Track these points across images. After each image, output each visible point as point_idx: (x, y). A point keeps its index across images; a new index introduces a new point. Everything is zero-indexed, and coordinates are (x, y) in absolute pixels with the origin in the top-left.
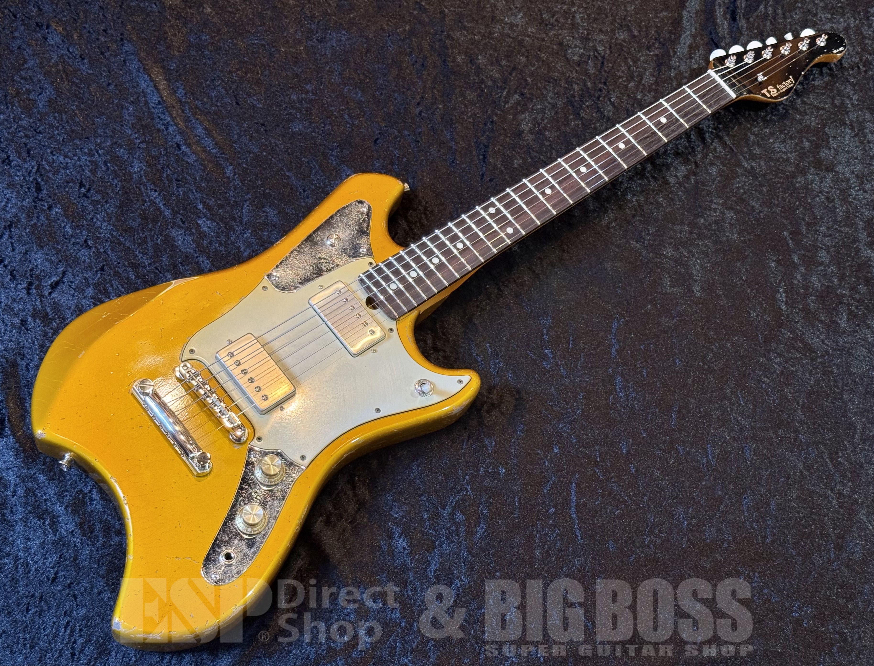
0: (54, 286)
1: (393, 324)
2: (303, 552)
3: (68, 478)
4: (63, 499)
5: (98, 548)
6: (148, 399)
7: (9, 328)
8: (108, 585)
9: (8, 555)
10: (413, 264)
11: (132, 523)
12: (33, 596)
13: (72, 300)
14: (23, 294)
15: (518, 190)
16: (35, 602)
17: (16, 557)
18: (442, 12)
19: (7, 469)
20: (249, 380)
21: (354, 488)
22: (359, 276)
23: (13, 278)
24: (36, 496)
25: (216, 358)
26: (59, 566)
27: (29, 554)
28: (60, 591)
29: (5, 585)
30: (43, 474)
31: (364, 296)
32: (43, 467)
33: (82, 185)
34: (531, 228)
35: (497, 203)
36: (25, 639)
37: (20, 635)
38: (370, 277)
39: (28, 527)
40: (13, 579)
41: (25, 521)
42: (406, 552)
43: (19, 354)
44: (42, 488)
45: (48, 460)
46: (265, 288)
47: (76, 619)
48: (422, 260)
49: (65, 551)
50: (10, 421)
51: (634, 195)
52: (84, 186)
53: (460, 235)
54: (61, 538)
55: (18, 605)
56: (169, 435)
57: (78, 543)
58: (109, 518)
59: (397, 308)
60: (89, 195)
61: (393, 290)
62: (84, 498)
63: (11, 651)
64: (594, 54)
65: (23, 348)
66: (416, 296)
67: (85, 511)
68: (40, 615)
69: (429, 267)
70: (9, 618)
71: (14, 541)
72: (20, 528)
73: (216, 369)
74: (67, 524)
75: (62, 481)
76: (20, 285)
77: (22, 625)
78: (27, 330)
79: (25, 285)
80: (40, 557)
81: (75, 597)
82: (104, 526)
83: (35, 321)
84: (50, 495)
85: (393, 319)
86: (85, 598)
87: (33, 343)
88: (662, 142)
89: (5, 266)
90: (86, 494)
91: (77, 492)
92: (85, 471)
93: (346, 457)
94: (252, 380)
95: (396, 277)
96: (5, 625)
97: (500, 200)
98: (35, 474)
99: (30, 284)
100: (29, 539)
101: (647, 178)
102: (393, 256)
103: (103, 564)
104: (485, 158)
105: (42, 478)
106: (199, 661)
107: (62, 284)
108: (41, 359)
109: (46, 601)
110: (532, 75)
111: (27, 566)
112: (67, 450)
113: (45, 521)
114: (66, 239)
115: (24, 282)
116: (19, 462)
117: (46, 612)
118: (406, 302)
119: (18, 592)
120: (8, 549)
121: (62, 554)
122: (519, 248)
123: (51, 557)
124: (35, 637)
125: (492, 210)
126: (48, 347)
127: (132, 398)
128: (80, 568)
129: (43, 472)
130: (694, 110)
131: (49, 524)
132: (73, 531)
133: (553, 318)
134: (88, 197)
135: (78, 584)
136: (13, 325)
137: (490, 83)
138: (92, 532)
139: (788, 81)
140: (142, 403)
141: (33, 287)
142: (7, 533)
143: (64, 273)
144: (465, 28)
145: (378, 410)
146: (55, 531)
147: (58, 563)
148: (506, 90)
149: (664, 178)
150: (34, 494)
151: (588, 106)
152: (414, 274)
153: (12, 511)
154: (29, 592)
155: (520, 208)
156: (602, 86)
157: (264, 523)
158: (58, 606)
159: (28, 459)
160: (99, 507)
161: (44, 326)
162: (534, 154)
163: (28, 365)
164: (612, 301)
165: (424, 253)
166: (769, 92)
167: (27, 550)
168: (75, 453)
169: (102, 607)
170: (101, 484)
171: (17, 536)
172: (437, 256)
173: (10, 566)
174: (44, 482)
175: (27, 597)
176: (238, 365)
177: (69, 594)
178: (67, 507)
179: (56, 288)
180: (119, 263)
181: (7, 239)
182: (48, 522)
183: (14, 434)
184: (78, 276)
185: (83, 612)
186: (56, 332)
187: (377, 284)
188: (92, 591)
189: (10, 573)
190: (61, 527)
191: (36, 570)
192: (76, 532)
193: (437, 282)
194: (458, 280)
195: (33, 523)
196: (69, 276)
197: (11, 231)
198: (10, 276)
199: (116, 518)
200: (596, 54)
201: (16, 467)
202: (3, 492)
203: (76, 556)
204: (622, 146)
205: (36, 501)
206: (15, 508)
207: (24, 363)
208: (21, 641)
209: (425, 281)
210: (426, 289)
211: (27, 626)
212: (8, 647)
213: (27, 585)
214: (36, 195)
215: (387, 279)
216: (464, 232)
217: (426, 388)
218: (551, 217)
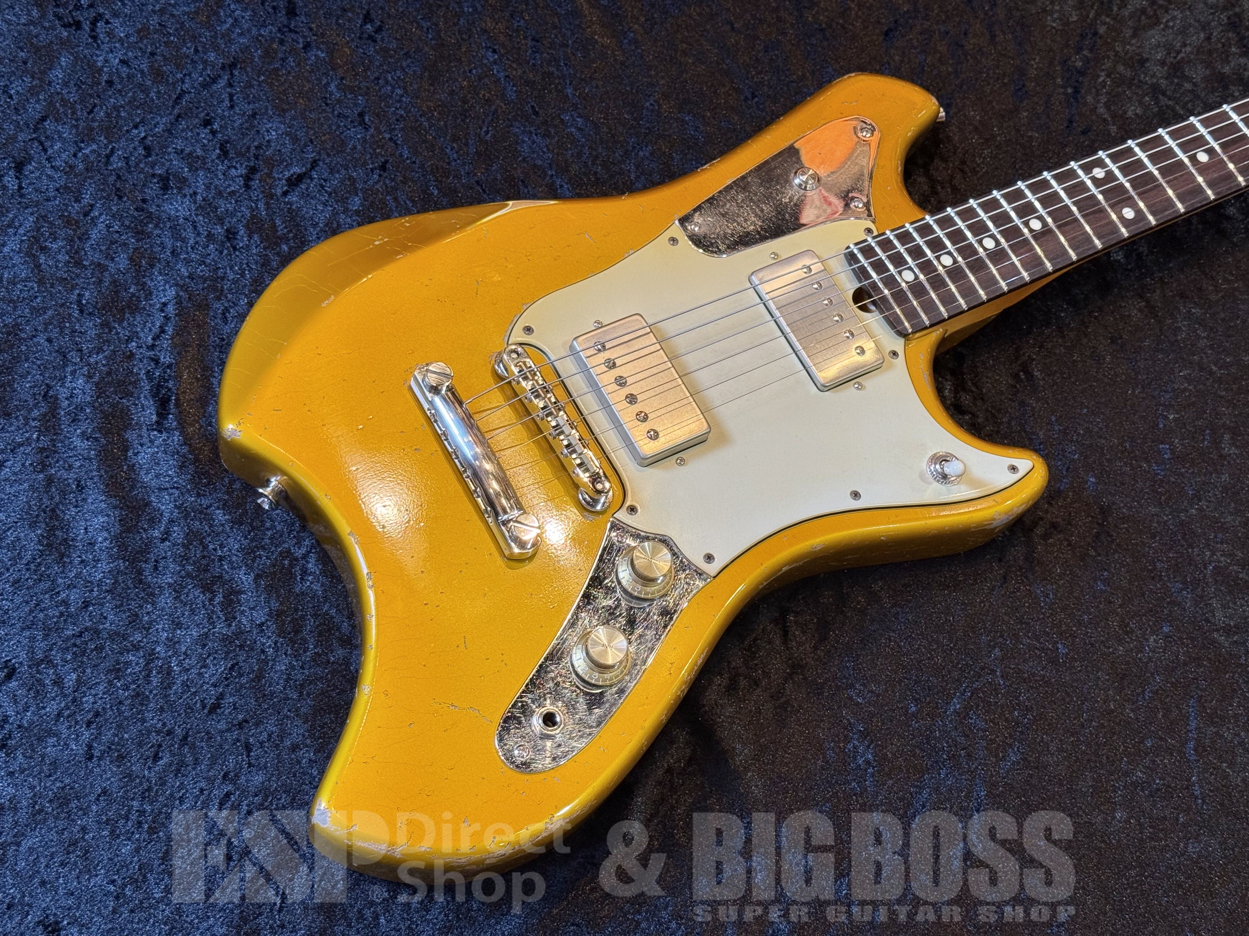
0: (294, 182)
1: (898, 344)
2: (682, 736)
3: (268, 525)
4: (253, 561)
5: (304, 663)
6: (438, 401)
7: (203, 239)
8: (312, 736)
9: (136, 647)
10: (948, 243)
11: (378, 625)
12: (170, 733)
13: (322, 211)
14: (237, 185)
15: (1149, 146)
16: (173, 745)
17: (150, 655)
19: (160, 489)
20: (627, 397)
21: (785, 633)
22: (848, 247)
23: (225, 153)
24: (205, 547)
25: (572, 347)
26: (228, 686)
27: (176, 653)
28: (221, 732)
29: (121, 703)
30: (224, 509)
31: (850, 285)
32: (226, 497)
33: (367, 18)
34: (1168, 215)
35: (1108, 161)
36: (142, 812)
37: (135, 803)
38: (868, 251)
39: (182, 601)
40: (138, 695)
41: (178, 590)
42: (870, 770)
43: (215, 289)
44: (218, 535)
45: (237, 485)
46: (674, 240)
47: (243, 791)
48: (965, 238)
49: (241, 659)
50: (178, 405)
52: (372, 21)
53: (1037, 205)
54: (239, 633)
55: (140, 745)
56: (469, 473)
57: (270, 646)
58: (333, 612)
59: (911, 314)
60: (378, 37)
61: (907, 283)
62: (291, 566)
63: (112, 832)
65: (223, 279)
66: (948, 299)
67: (290, 591)
68: (178, 771)
69: (976, 252)
70: (119, 767)
71: (150, 623)
72: (166, 600)
73: (567, 367)
74: (253, 609)
75: (257, 528)
76: (233, 170)
77: (141, 784)
78: (235, 248)
79: (242, 171)
80: (193, 661)
81: (248, 748)
82: (321, 624)
83: (250, 237)
84: (230, 550)
85: (903, 334)
86: (266, 752)
87: (243, 275)
89: (213, 133)
90: (296, 559)
91: (281, 553)
92: (302, 518)
93: (786, 572)
94: (632, 399)
95: (914, 259)
96: (109, 779)
97: (1114, 158)
98: (208, 507)
99: (253, 170)
100: (179, 625)
102: (912, 223)
103: (308, 695)
104: (1076, 92)
105: (220, 516)
106: (463, 910)
107: (309, 181)
108: (251, 305)
109: (193, 747)
111: (169, 674)
112: (276, 469)
113: (215, 596)
114: (327, 104)
115: (241, 164)
116: (182, 480)
117: (190, 768)
118: (929, 307)
119: (144, 721)
120: (138, 637)
121: (237, 664)
123: (215, 665)
124: (161, 813)
125: (1099, 173)
126: (267, 286)
127: (409, 396)
128: (264, 695)
129: (225, 506)
131: (221, 604)
132: (262, 624)
134: (375, 41)
135: (257, 725)
136: (210, 236)
138: (297, 632)
140: (426, 406)
141: (258, 176)
142: (141, 607)
143: (314, 164)
145: (856, 495)
146: (230, 619)
147: (227, 679)
150: (202, 543)
152: (947, 261)
153: (156, 568)
154: (164, 724)
155: (1150, 177)
157: (625, 667)
158: (213, 761)
159: (200, 479)
160: (316, 587)
161: (265, 248)
163: (226, 310)
165: (969, 227)
167: (172, 643)
168: (290, 478)
169: (295, 775)
170: (327, 547)
171: (159, 616)
172: (992, 237)
173: (137, 669)
174: (223, 525)
175: (158, 732)
176: (610, 368)
177: (238, 740)
178: (258, 577)
179: (297, 185)
180: (414, 162)
181: (224, 88)
182: (219, 598)
183: (182, 427)
184: (338, 172)
185: (258, 779)
186: (286, 260)
187: (879, 267)
188: (282, 741)
189: (134, 682)
190: (243, 612)
191: (184, 683)
192: (268, 627)
193: (988, 282)
194: (1026, 284)
195: (191, 596)
196: (322, 169)
197: (232, 74)
198: (218, 151)
199: (345, 613)
201: (177, 488)
202: (145, 530)
203: (261, 670)
205: (204, 557)
206: (163, 563)
207: (218, 306)
208: (134, 817)
209: (966, 276)
210: (967, 291)
211: (149, 789)
212: (107, 822)
213: (162, 710)
214: (284, 20)
215: (898, 260)
216: (1045, 202)
217: (951, 468)
218: (1205, 203)
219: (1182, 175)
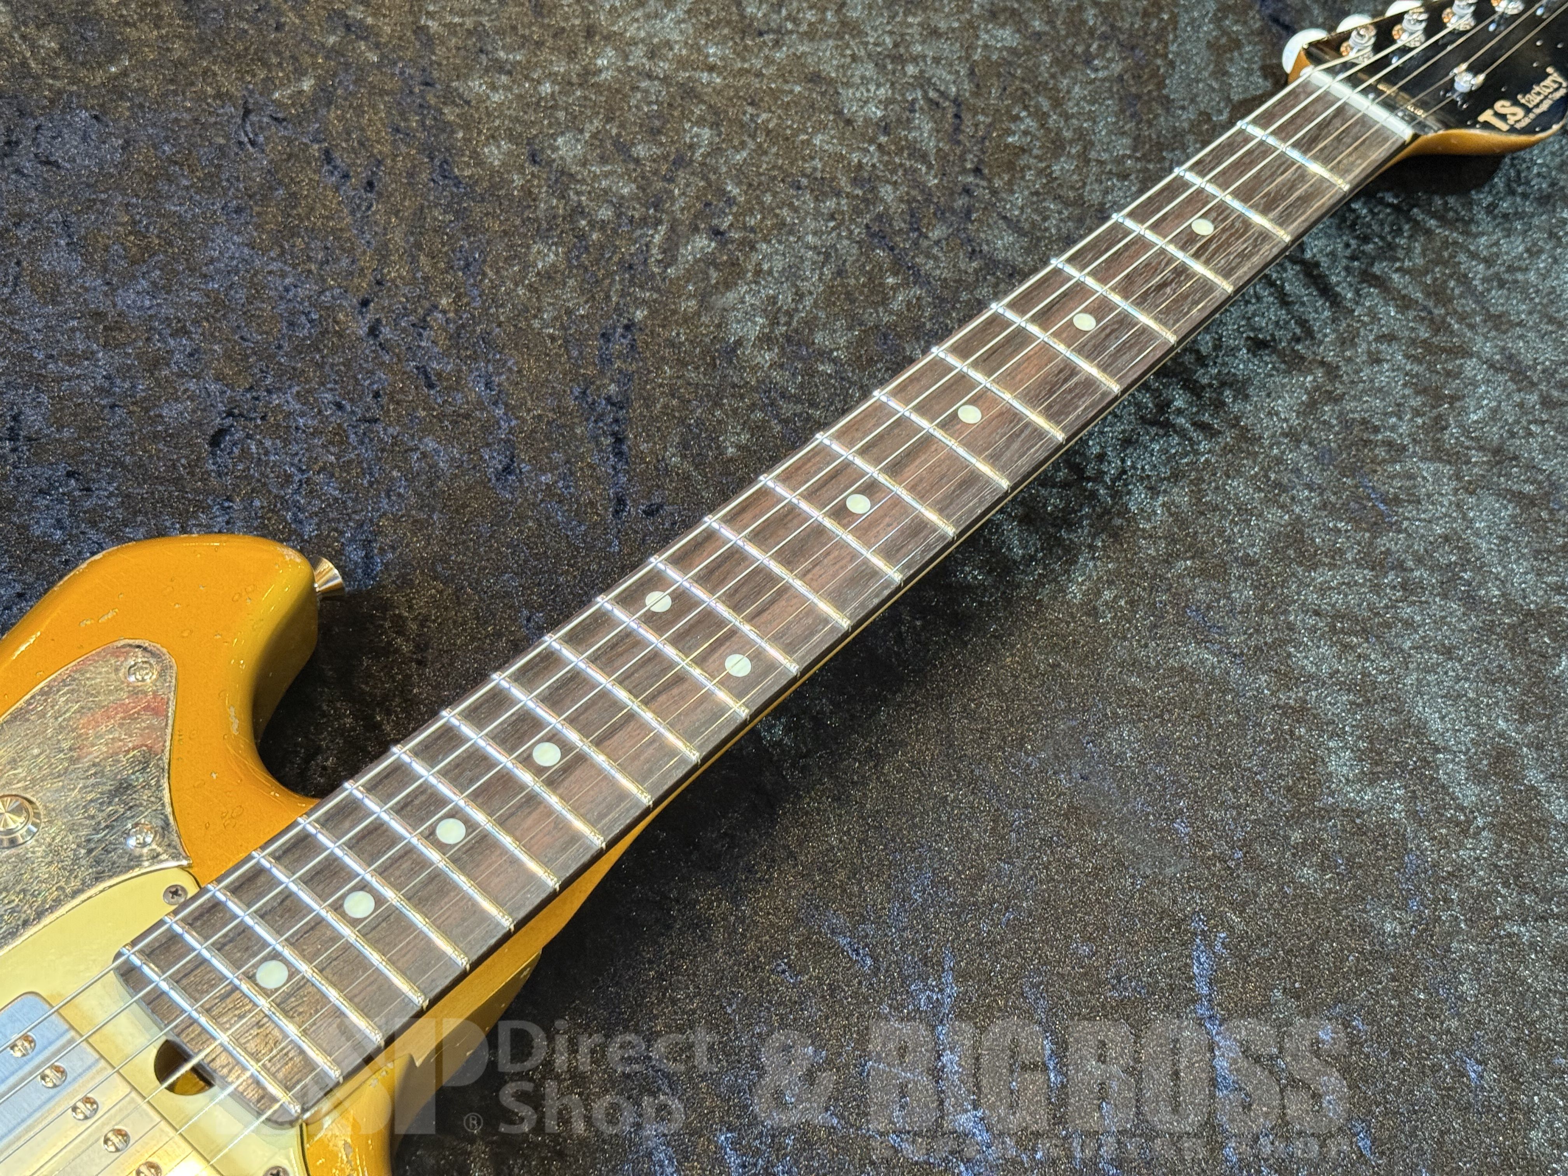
1: (284, 1147)
10: (355, 865)
15: (748, 516)
18: (420, 30)
22: (119, 955)
31: (144, 1042)
34: (819, 642)
35: (672, 573)
38: (165, 950)
48: (394, 839)
51: (1154, 491)
53: (542, 712)
59: (291, 1068)
61: (270, 993)
64: (925, 97)
66: (375, 999)
69: (423, 863)
85: (280, 1121)
88: (1217, 293)
95: (280, 931)
97: (681, 561)
101: (1182, 433)
102: (266, 845)
104: (619, 440)
110: (740, 174)
122: (787, 730)
125: (657, 602)
130: (1292, 186)
133: (962, 976)
137: (605, 213)
139: (1548, 82)
144: (500, 67)
148: (662, 229)
149: (1235, 423)
151: (937, 243)
152: (359, 906)
155: (763, 577)
156: (970, 179)
162: (787, 409)
164: (1169, 871)
165: (399, 810)
166: (1503, 117)
172: (455, 814)
187: (197, 978)
193: (463, 923)
194: (553, 896)
200: (932, 94)
204: (1086, 322)
209: (410, 928)
210: (419, 962)
215: (242, 947)
216: (555, 700)
218: (886, 593)
219: (828, 553)
